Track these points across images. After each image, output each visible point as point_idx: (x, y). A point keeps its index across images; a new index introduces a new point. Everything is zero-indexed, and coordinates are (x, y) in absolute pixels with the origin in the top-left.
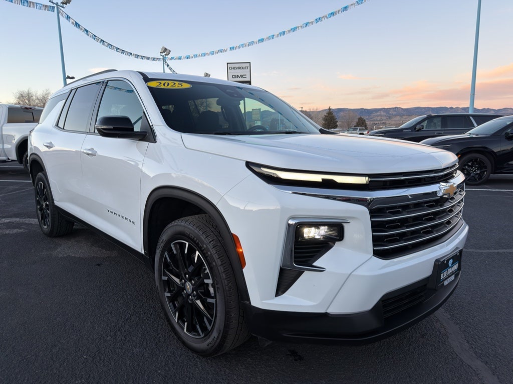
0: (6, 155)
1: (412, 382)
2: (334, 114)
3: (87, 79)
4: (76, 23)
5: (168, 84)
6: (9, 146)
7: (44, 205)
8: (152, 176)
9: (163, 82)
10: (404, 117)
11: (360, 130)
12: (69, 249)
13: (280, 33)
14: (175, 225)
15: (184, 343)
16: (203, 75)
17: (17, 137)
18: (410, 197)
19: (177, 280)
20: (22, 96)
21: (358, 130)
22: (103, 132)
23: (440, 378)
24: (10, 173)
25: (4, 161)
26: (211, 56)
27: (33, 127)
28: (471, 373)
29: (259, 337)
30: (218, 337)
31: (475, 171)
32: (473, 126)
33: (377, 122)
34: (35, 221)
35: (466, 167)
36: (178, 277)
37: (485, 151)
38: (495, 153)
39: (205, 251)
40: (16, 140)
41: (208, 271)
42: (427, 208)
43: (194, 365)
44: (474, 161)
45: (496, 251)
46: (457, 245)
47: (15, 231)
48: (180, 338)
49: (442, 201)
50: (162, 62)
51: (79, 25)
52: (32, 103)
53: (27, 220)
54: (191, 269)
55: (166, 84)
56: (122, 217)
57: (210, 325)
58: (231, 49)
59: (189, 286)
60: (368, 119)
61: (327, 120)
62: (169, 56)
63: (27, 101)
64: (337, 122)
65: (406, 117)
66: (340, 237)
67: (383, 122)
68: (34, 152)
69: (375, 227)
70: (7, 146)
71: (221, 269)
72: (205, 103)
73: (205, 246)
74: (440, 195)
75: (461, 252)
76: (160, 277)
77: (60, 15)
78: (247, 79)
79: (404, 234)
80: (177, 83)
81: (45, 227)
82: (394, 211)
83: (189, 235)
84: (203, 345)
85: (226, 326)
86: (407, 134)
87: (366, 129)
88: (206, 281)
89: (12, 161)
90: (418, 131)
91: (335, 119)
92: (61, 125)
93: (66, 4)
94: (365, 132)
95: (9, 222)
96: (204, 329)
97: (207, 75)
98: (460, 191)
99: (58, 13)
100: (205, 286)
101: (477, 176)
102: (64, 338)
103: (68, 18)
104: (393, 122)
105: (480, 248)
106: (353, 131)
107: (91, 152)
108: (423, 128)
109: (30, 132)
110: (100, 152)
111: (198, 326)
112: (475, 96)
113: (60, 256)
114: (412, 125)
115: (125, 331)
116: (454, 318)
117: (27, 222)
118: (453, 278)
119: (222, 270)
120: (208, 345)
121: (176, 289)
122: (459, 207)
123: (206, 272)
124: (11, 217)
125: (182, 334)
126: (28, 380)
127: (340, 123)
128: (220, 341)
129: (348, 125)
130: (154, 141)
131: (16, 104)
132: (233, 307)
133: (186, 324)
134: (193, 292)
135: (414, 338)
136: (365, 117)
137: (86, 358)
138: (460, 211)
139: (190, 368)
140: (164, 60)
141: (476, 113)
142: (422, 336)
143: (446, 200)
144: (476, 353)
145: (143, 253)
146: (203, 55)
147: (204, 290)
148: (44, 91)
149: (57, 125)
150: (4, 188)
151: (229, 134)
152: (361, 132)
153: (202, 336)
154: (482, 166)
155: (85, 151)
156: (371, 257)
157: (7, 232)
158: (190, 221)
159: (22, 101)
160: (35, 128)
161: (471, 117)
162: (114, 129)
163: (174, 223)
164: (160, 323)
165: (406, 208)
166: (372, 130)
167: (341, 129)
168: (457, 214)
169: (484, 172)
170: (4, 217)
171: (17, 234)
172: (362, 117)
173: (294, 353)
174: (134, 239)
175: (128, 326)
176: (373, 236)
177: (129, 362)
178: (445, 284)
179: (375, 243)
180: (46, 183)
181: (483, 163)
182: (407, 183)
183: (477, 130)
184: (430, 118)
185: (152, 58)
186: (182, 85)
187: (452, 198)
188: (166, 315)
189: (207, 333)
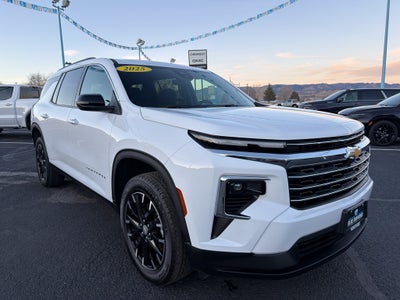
0: (18, 124)
2: (273, 89)
4: (74, 22)
5: (134, 69)
6: (21, 117)
7: (42, 162)
8: (118, 141)
9: (129, 67)
10: (329, 91)
11: (294, 101)
12: (59, 197)
13: (230, 27)
14: (135, 180)
15: (141, 273)
17: (25, 113)
19: (137, 224)
20: (33, 78)
21: (292, 102)
25: (17, 128)
29: (199, 271)
31: (384, 135)
32: (384, 98)
33: (308, 95)
34: (36, 174)
35: (377, 131)
36: (137, 221)
37: (392, 119)
39: (157, 201)
41: (159, 217)
42: (336, 167)
44: (384, 127)
46: (362, 197)
47: (21, 182)
48: (138, 269)
49: (349, 161)
50: (138, 50)
51: (76, 24)
52: (40, 83)
54: (146, 215)
55: (132, 69)
56: (97, 173)
57: (161, 261)
58: (192, 39)
59: (145, 229)
60: (300, 93)
61: (267, 94)
62: (144, 46)
64: (276, 95)
66: (263, 191)
67: (312, 95)
68: (35, 121)
70: (19, 116)
71: (169, 216)
73: (156, 197)
74: (346, 157)
75: (366, 203)
76: (124, 221)
77: (60, 16)
78: (204, 63)
79: (317, 189)
80: (140, 67)
81: (43, 179)
82: (307, 170)
83: (145, 188)
84: (155, 276)
88: (158, 225)
89: (23, 127)
90: (339, 102)
92: (54, 101)
93: (65, 8)
96: (156, 263)
97: (173, 60)
98: (365, 153)
99: (59, 14)
100: (157, 229)
101: (386, 139)
103: (67, 18)
104: (320, 96)
107: (74, 122)
108: (343, 100)
110: (81, 122)
111: (152, 261)
117: (30, 175)
118: (359, 224)
120: (159, 276)
121: (136, 230)
122: (365, 166)
123: (157, 218)
124: (19, 171)
125: (140, 266)
128: (168, 274)
132: (178, 246)
133: (143, 258)
134: (148, 234)
136: (297, 92)
138: (366, 169)
140: (140, 49)
141: (387, 87)
143: (353, 161)
144: (378, 286)
145: (112, 202)
146: (170, 44)
147: (157, 232)
149: (52, 100)
152: (294, 103)
153: (155, 268)
154: (390, 131)
155: (70, 121)
156: (288, 208)
158: (146, 177)
159: (33, 81)
160: (37, 103)
161: (382, 91)
162: (90, 104)
163: (135, 178)
167: (278, 101)
168: (363, 172)
170: (14, 171)
171: (22, 185)
176: (290, 191)
178: (351, 229)
179: (292, 196)
180: (43, 145)
181: (392, 128)
183: (387, 101)
184: (349, 92)
185: (131, 48)
186: (144, 69)
187: (358, 159)
188: (129, 250)
189: (159, 267)
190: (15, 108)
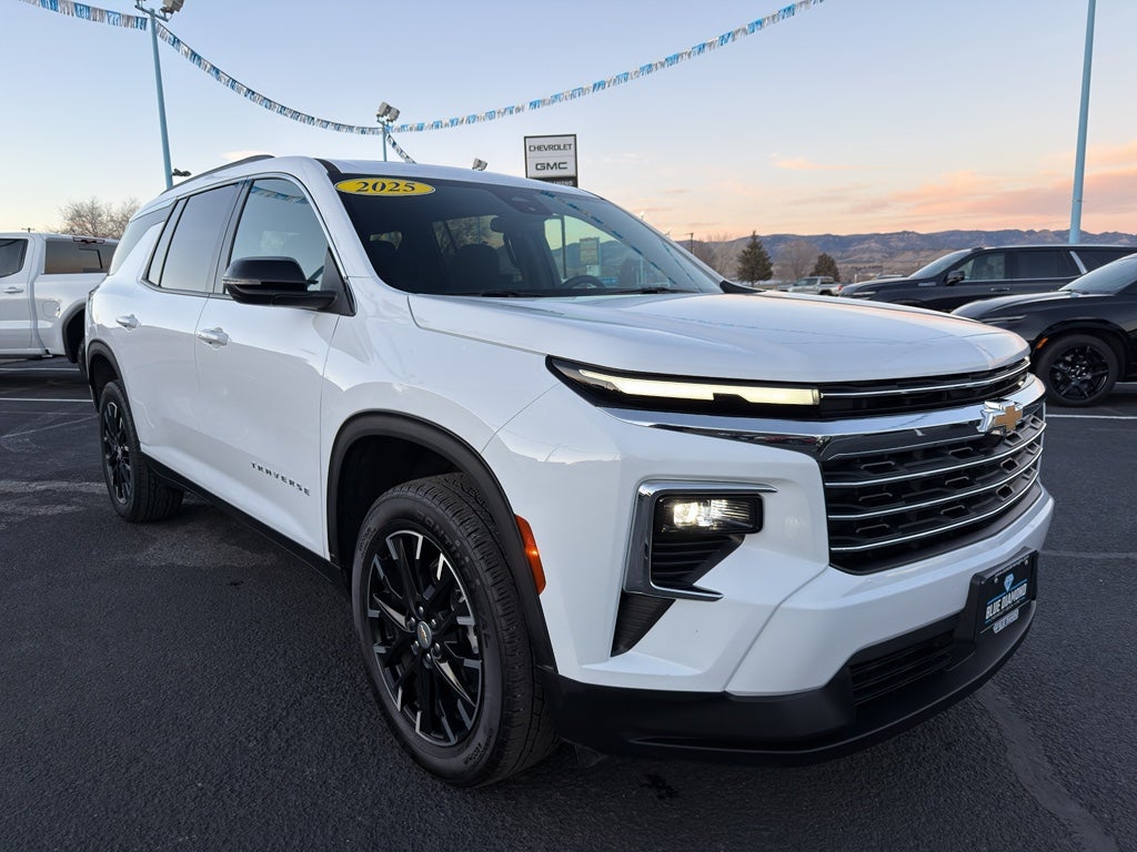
0: (42, 345)
1: (921, 849)
2: (765, 248)
3: (215, 174)
4: (193, 52)
5: (384, 186)
6: (49, 325)
7: (120, 452)
8: (344, 388)
9: (371, 182)
10: (923, 254)
11: (822, 283)
12: (172, 550)
13: (642, 69)
14: (393, 498)
15: (414, 756)
16: (469, 166)
17: (66, 306)
18: (919, 434)
19: (400, 619)
20: (78, 215)
21: (819, 283)
22: (240, 293)
23: (985, 841)
24: (51, 382)
25: (38, 358)
26: (488, 121)
27: (97, 282)
28: (1056, 831)
29: (578, 746)
30: (487, 744)
31: (1080, 375)
32: (1079, 274)
33: (862, 266)
34: (100, 488)
35: (1061, 366)
36: (401, 611)
37: (1103, 330)
38: (1126, 333)
39: (458, 555)
40: (62, 311)
41: (465, 598)
42: (953, 458)
43: (436, 806)
44: (1079, 352)
45: (1123, 556)
46: (1024, 541)
47: (58, 509)
48: (405, 746)
49: (988, 442)
50: (381, 136)
51: (200, 58)
52: (101, 230)
53: (84, 487)
54: (428, 594)
55: (379, 187)
56: (283, 478)
57: (471, 719)
58: (534, 105)
59: (425, 632)
60: (840, 258)
61: (748, 260)
62: (396, 124)
63: (89, 226)
64: (771, 265)
65: (928, 253)
66: (756, 523)
67: (875, 264)
68: (98, 337)
69: (834, 501)
70: (44, 324)
71: (493, 594)
72: (475, 227)
73: (458, 543)
74: (982, 429)
75: (1034, 557)
76: (364, 611)
77: (158, 38)
78: (569, 172)
79: (902, 517)
80: (402, 183)
81: (122, 501)
82: (878, 464)
83: (424, 518)
84: (456, 763)
85: (505, 720)
86: (927, 291)
87: (837, 280)
88: (461, 621)
89: (55, 356)
90: (952, 284)
91: (767, 259)
92: (154, 278)
93: (172, 13)
94: (835, 288)
95: (47, 490)
96: (458, 726)
97: (480, 164)
98: (1034, 421)
99: (155, 32)
100: (460, 630)
101: (1086, 386)
102: (156, 742)
103: (176, 41)
104: (899, 265)
105: (1087, 549)
106: (808, 284)
107: (215, 337)
108: (963, 279)
109: (91, 293)
110: (236, 337)
111: (444, 720)
112: (1083, 204)
113: (153, 563)
114: (938, 272)
115: (288, 730)
116: (1022, 707)
117: (84, 489)
118: (1014, 615)
119: (496, 597)
120: (466, 762)
121: (397, 637)
122: (1030, 457)
123: (461, 601)
124: (50, 479)
125: (411, 737)
126: (76, 834)
127: (778, 267)
128: (492, 754)
129: (796, 272)
130: (351, 312)
131: (65, 232)
132: (520, 677)
133: (419, 714)
134: (433, 645)
135: (929, 751)
136: (833, 255)
137: (202, 788)
138: (1035, 466)
139: (426, 812)
140: (385, 131)
141: (1087, 242)
142: (948, 747)
143: (999, 441)
144: (1067, 785)
145: (329, 559)
146: (472, 119)
147: (458, 640)
148: (125, 204)
149: (146, 277)
150: (36, 416)
151: (516, 295)
152: (825, 287)
153: (454, 741)
154: (1096, 363)
155: (204, 335)
156: (826, 569)
157: (42, 511)
158: (426, 488)
159: (79, 225)
160: (102, 285)
161: (1072, 253)
162: (264, 286)
163: (392, 493)
164: (363, 712)
165: (904, 459)
166: (850, 282)
167: (779, 282)
168: (1026, 472)
169: (1102, 376)
170: (36, 480)
171: (62, 516)
172: (828, 254)
173: (656, 782)
174: (309, 527)
175: (294, 719)
176: (830, 523)
177: (294, 798)
178: (995, 629)
179: (835, 538)
180: (124, 405)
181: (1100, 357)
182: (908, 402)
183: (1088, 282)
184: (979, 256)
185: (358, 128)
186: (413, 189)
187: (1014, 437)
188: (377, 694)
189: (464, 735)
190: (33, 300)
